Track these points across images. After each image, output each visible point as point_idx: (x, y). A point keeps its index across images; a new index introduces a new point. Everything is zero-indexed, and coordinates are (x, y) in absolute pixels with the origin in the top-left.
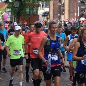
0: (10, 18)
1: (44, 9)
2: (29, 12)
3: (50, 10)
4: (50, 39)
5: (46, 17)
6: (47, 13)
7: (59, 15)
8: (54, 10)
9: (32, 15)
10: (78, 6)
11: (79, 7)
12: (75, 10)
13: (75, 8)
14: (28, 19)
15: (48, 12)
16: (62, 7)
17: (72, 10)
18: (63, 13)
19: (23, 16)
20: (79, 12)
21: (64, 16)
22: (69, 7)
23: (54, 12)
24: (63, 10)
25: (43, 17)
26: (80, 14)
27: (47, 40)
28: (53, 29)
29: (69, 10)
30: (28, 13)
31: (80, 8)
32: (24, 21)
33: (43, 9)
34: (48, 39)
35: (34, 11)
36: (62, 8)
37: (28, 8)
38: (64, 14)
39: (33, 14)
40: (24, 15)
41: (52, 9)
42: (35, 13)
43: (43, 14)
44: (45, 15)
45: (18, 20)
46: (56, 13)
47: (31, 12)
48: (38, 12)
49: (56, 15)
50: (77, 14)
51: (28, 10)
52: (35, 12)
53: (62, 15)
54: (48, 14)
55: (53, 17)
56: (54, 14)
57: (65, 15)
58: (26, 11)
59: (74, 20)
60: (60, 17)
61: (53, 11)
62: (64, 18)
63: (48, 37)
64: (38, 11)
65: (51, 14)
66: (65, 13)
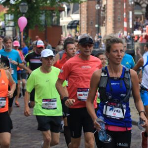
0: (13, 31)
1: (71, 15)
2: (45, 21)
3: (80, 16)
4: (106, 75)
5: (74, 30)
6: (76, 22)
7: (96, 26)
8: (88, 17)
9: (51, 27)
10: (130, 11)
11: (131, 13)
12: (125, 17)
13: (125, 14)
14: (44, 33)
15: (79, 21)
16: (102, 12)
17: (119, 17)
18: (105, 22)
19: (34, 29)
20: (131, 21)
21: (106, 28)
22: (115, 12)
23: (88, 20)
24: (104, 18)
25: (70, 30)
26: (133, 24)
27: (101, 77)
28: (115, 54)
29: (115, 17)
30: (43, 23)
31: (133, 13)
32: (37, 37)
33: (69, 16)
34: (103, 75)
35: (53, 20)
36: (103, 14)
37: (42, 14)
38: (105, 25)
39: (52, 25)
40: (36, 26)
41: (84, 16)
42: (56, 23)
43: (69, 24)
44: (73, 25)
45: (25, 34)
46: (92, 23)
47: (49, 21)
48: (61, 21)
49: (92, 25)
50: (128, 25)
51: (43, 18)
52: (55, 21)
53: (102, 26)
54: (78, 24)
55: (86, 29)
56: (88, 24)
57: (107, 25)
58: (39, 19)
59: (123, 34)
60: (98, 30)
61: (86, 19)
62: (106, 32)
63: (103, 71)
64: (60, 19)
65: (84, 24)
66: (107, 23)
